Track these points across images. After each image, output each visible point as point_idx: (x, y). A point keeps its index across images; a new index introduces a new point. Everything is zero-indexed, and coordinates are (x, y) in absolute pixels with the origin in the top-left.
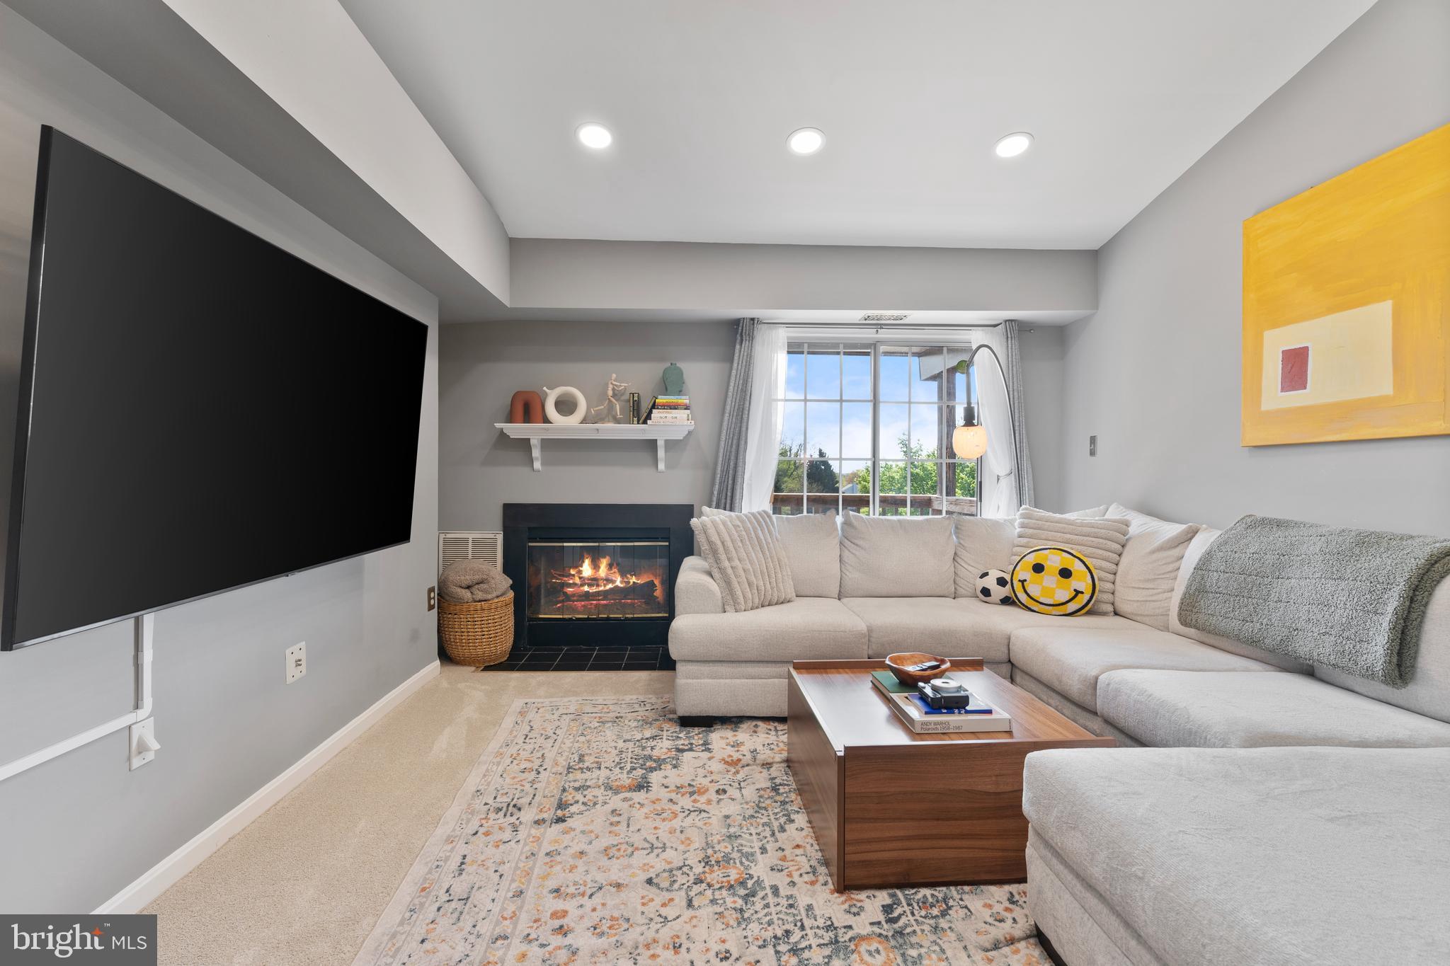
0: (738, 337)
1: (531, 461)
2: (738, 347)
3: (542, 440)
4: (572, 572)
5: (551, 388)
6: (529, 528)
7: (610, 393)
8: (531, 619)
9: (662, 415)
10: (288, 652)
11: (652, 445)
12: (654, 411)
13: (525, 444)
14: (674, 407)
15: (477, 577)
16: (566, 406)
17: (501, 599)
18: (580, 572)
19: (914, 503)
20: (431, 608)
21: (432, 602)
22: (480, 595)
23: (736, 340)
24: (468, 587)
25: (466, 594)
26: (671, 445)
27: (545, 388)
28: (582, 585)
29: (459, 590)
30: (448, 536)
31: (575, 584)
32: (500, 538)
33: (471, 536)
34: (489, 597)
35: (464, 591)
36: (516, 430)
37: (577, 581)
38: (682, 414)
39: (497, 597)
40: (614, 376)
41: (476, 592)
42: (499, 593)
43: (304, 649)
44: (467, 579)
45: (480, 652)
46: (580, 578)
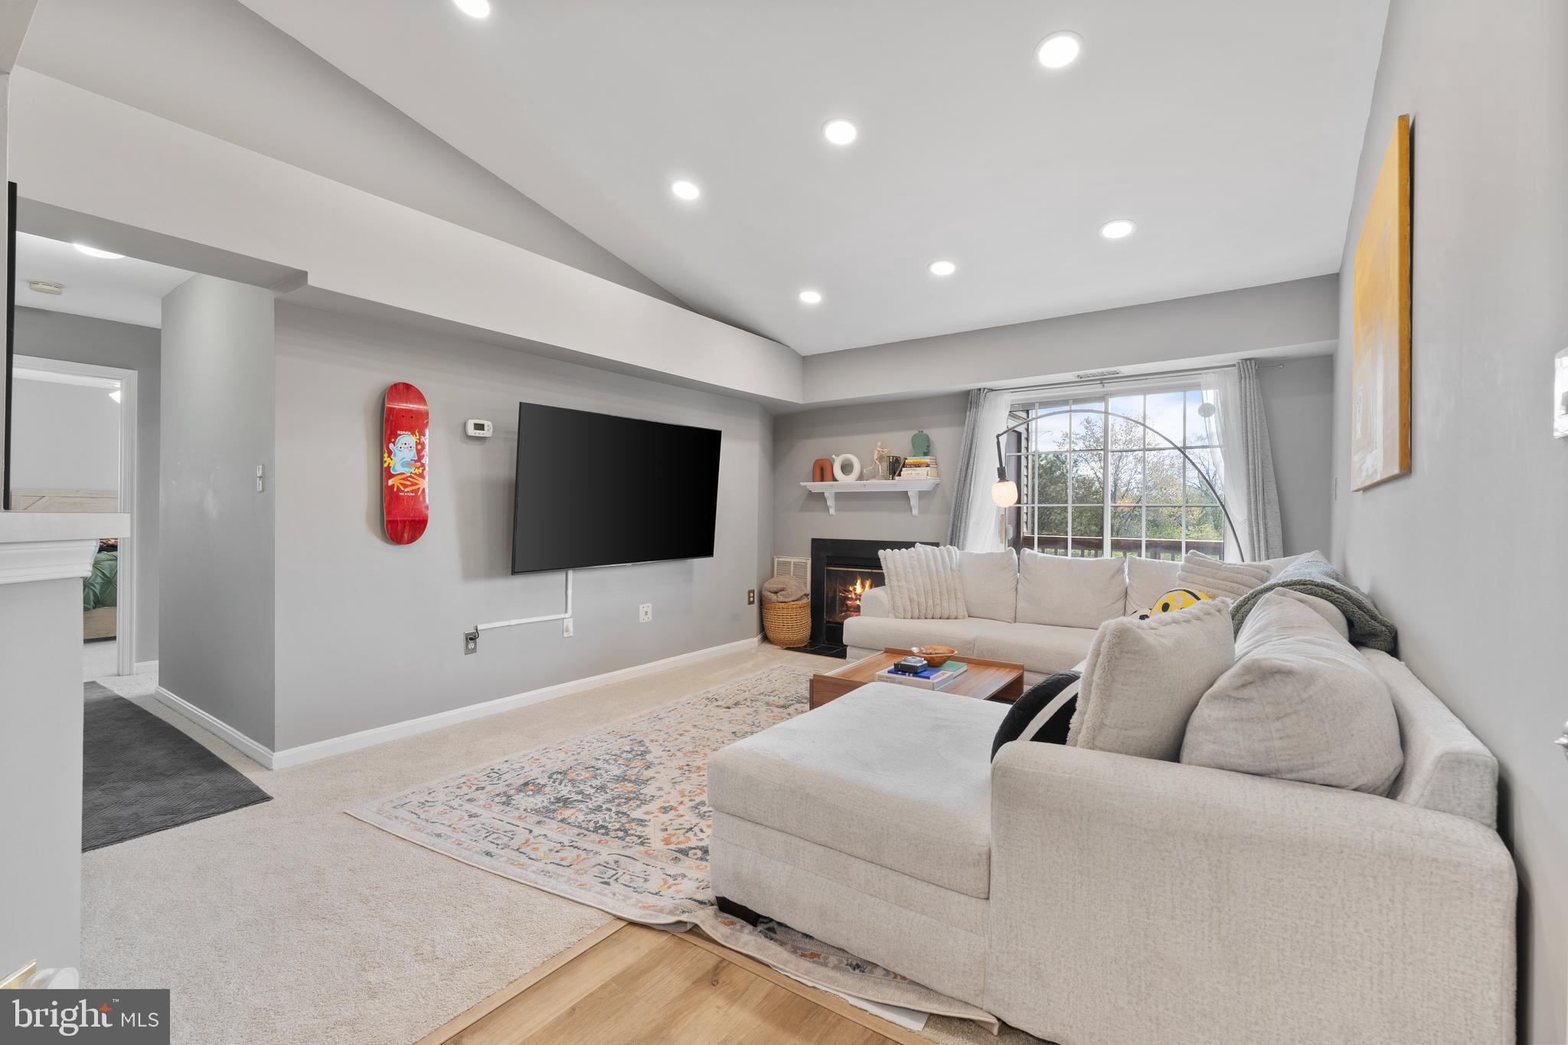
0: (969, 406)
1: (827, 509)
2: (968, 413)
3: (836, 493)
4: (851, 589)
5: (837, 456)
6: (827, 557)
7: (876, 457)
8: (828, 622)
9: (908, 472)
10: (641, 606)
11: (905, 495)
12: (903, 469)
13: (821, 497)
14: (918, 465)
15: (781, 586)
16: (846, 468)
17: (796, 602)
18: (855, 589)
19: (1150, 545)
20: (750, 603)
21: (752, 599)
22: (781, 599)
23: (967, 407)
24: (776, 593)
25: (774, 597)
26: (923, 495)
27: (833, 456)
28: (856, 600)
29: (769, 593)
30: (780, 559)
31: (852, 598)
32: (809, 562)
33: (793, 560)
34: (787, 600)
35: (772, 595)
36: (816, 486)
37: (854, 596)
38: (923, 470)
39: (794, 601)
40: (879, 443)
41: (779, 596)
42: (794, 599)
43: (650, 607)
44: (775, 587)
45: (782, 637)
46: (855, 594)
